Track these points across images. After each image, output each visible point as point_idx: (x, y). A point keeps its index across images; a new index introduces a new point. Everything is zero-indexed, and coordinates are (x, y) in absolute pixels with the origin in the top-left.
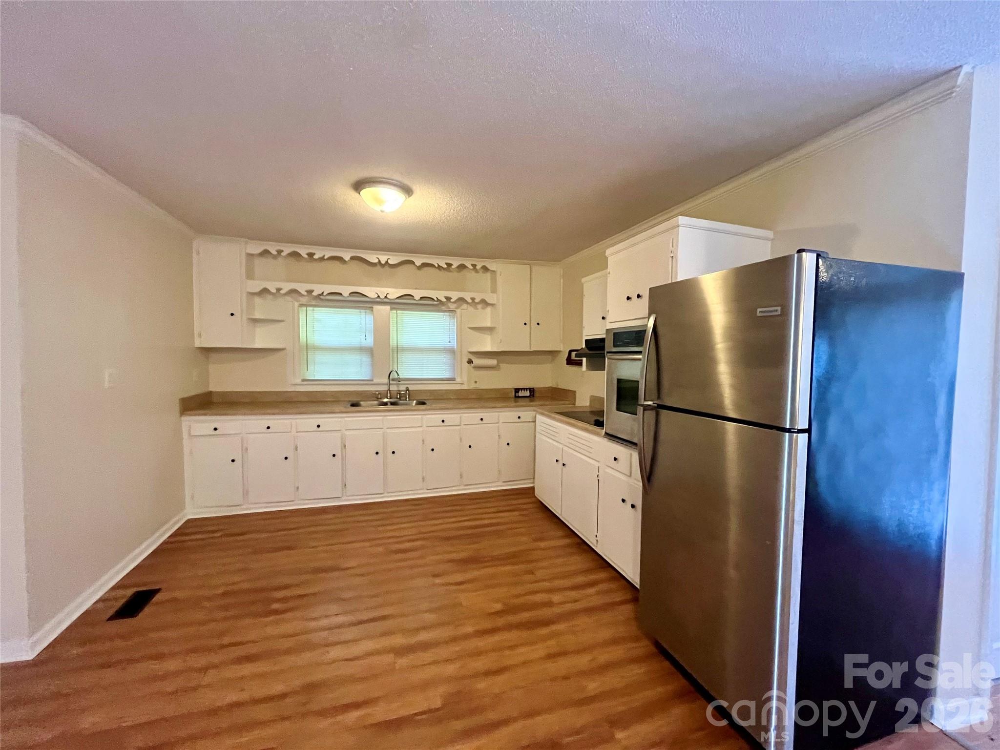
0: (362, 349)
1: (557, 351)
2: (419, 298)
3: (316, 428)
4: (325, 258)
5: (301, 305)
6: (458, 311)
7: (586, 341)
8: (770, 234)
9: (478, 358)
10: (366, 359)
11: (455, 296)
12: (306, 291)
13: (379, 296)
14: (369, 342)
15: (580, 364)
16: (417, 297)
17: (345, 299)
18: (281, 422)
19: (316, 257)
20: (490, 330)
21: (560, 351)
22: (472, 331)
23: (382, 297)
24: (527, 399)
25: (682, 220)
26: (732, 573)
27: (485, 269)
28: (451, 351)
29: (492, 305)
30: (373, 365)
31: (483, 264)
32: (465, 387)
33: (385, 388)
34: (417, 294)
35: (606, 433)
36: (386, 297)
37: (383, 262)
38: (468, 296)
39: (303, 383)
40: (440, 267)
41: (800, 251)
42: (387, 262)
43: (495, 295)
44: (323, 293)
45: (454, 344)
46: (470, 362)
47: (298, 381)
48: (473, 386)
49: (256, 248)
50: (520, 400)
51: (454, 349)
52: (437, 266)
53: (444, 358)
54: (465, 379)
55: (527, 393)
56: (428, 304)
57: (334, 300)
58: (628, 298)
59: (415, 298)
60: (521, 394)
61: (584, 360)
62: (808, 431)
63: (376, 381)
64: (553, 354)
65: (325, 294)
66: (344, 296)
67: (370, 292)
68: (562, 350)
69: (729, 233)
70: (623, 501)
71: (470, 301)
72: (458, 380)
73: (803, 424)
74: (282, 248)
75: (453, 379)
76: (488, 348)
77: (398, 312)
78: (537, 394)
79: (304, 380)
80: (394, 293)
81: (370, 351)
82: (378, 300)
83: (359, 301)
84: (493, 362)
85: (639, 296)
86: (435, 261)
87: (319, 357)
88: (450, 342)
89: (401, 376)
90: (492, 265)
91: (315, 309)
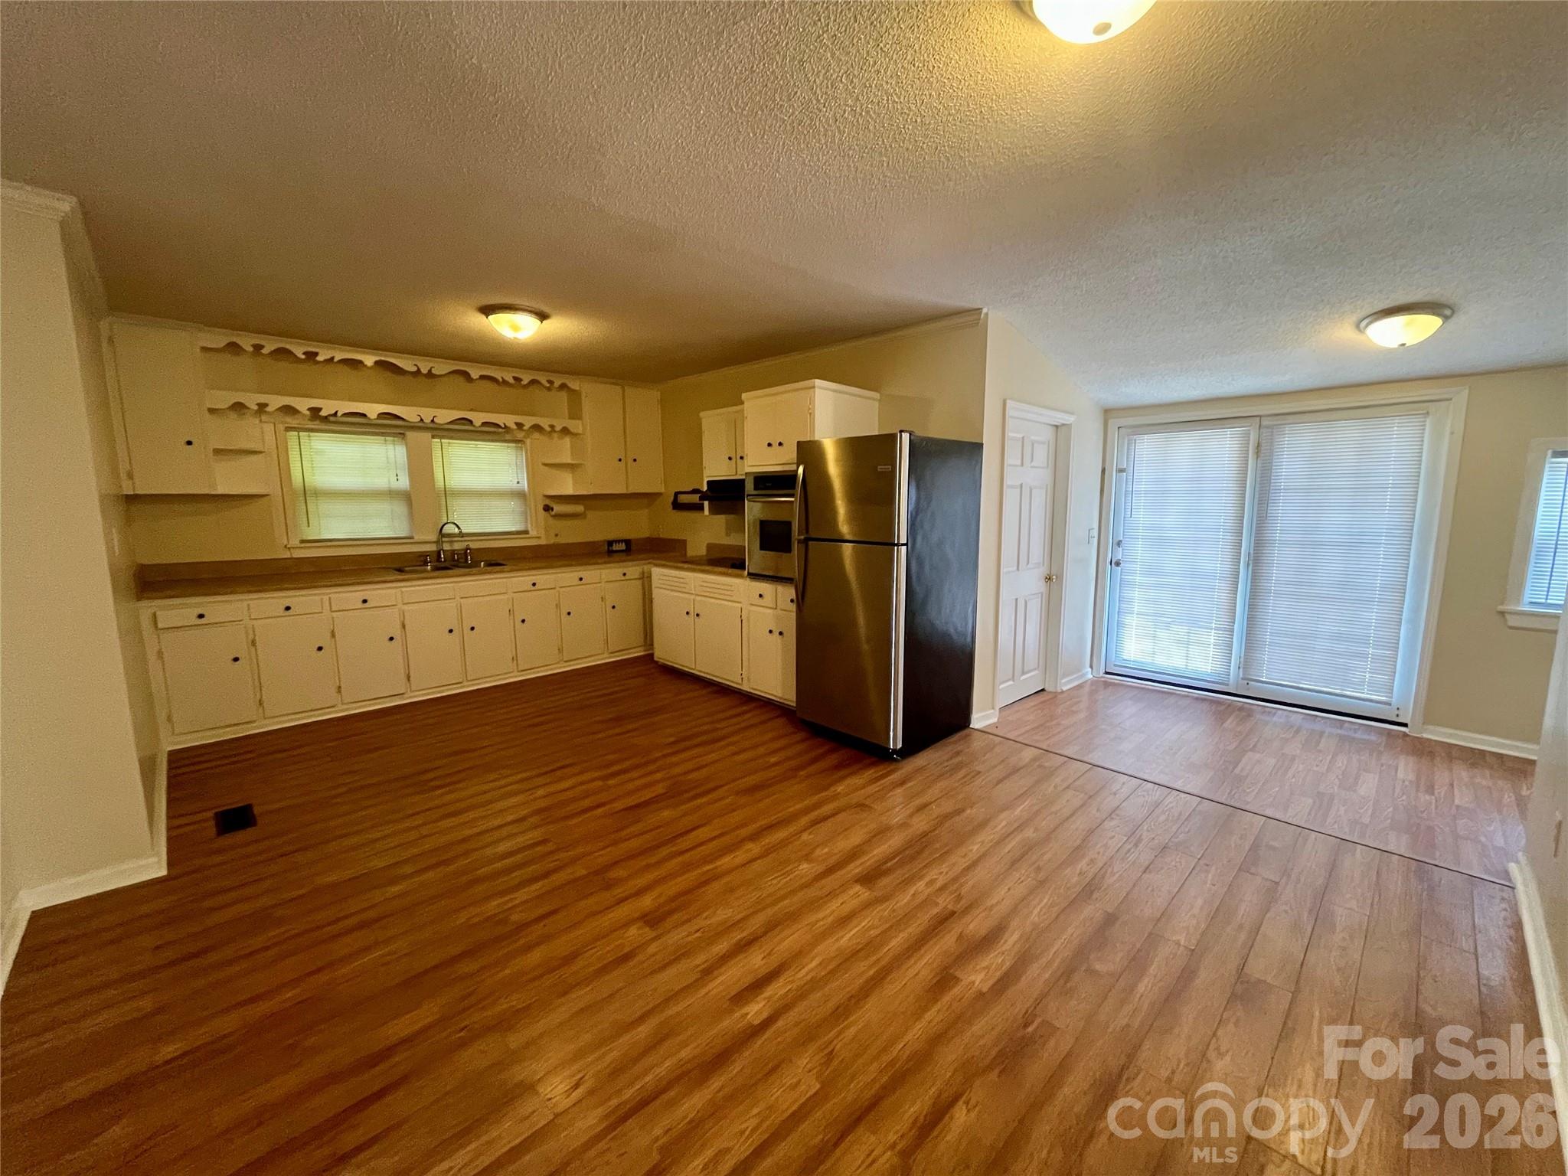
0: (391, 494)
1: (658, 493)
2: (480, 424)
3: (360, 605)
4: (336, 360)
5: (288, 429)
6: (528, 441)
7: (708, 482)
8: (876, 395)
9: (558, 503)
10: (400, 508)
11: (528, 422)
12: (309, 409)
13: (422, 420)
14: (404, 483)
15: (701, 508)
16: (477, 423)
17: (370, 422)
18: (306, 600)
19: (320, 358)
20: (571, 467)
21: (660, 494)
22: (546, 468)
23: (427, 420)
24: (624, 554)
25: (818, 382)
26: (865, 647)
27: (563, 386)
28: (520, 495)
29: (577, 434)
30: (411, 515)
31: (563, 381)
32: (543, 542)
33: (433, 548)
34: (478, 418)
35: (749, 574)
36: (433, 421)
37: (424, 371)
38: (545, 423)
39: (303, 545)
40: (505, 382)
41: (901, 431)
42: (430, 371)
43: (579, 422)
44: (336, 412)
45: (524, 485)
46: (547, 508)
47: (295, 542)
48: (552, 540)
49: (218, 339)
50: (615, 555)
51: (524, 491)
52: (501, 380)
53: (513, 505)
54: (542, 533)
55: (623, 547)
56: (492, 432)
57: (355, 424)
58: (770, 445)
59: (474, 423)
60: (615, 547)
61: (706, 503)
62: (906, 544)
63: (417, 538)
64: (650, 497)
65: (339, 414)
66: (369, 419)
67: (409, 413)
68: (663, 490)
69: (846, 393)
70: (771, 632)
71: (548, 429)
72: (533, 533)
73: (903, 540)
74: (262, 343)
75: (526, 532)
76: (569, 490)
77: (443, 441)
78: (634, 547)
79: (302, 541)
80: (445, 416)
81: (406, 497)
82: (421, 424)
83: (390, 426)
84: (579, 508)
85: (780, 444)
86: (498, 374)
87: (324, 506)
88: (518, 483)
89: (464, 530)
90: (574, 385)
91: (312, 434)
